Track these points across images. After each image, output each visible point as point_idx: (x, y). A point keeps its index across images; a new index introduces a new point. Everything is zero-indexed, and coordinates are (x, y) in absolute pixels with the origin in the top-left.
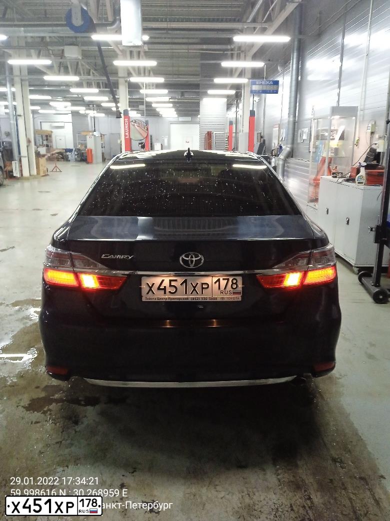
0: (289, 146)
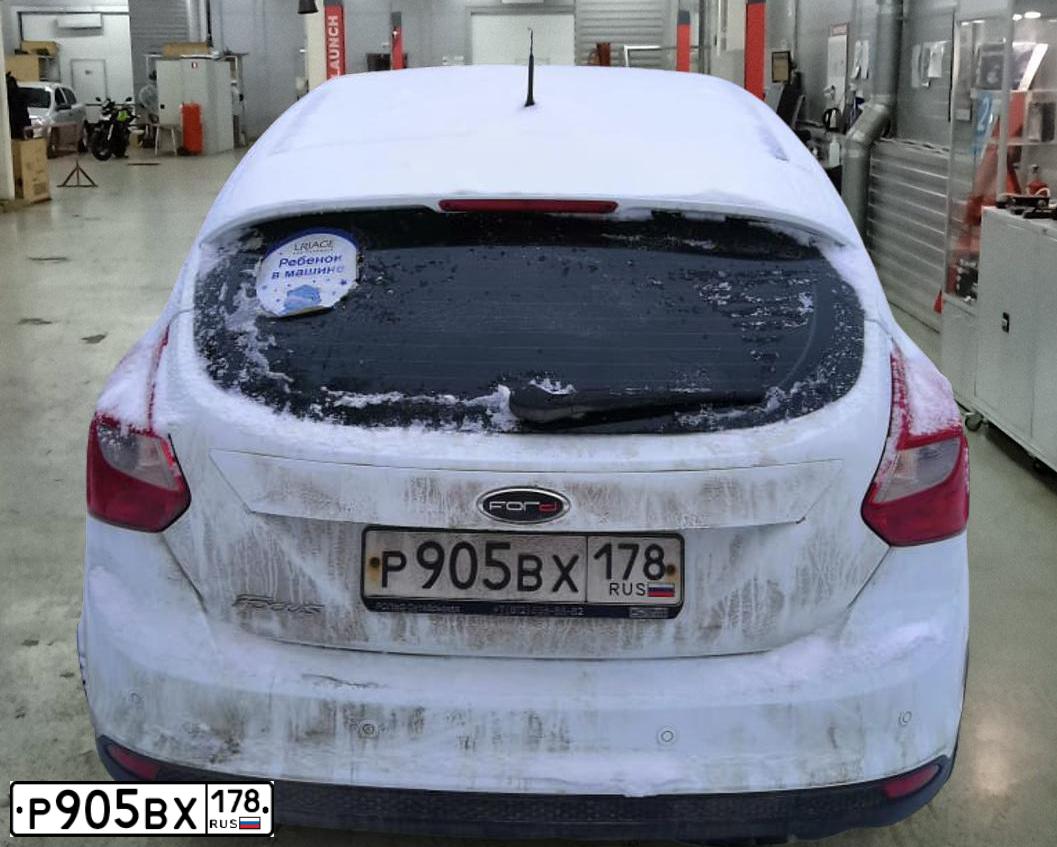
0: (884, 98)
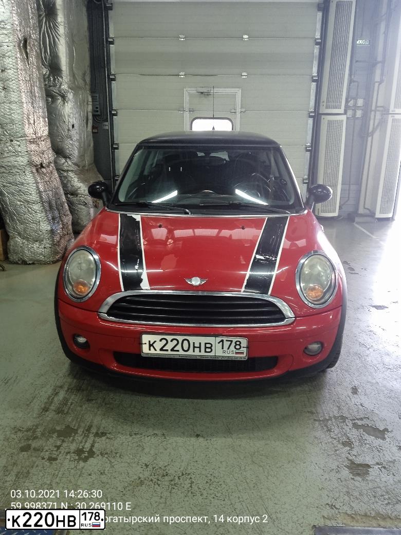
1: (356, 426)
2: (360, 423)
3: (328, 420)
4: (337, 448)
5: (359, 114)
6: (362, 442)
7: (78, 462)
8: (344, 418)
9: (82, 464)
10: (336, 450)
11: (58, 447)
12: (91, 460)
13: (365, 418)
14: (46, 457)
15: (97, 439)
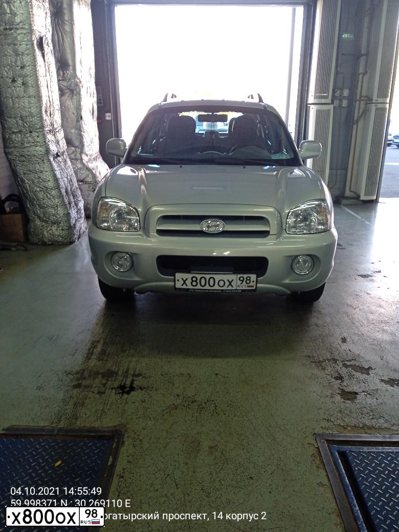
1: (345, 366)
2: (348, 363)
3: (322, 362)
4: (330, 382)
5: (345, 103)
6: (351, 376)
7: (122, 394)
8: (335, 361)
9: (126, 396)
10: (330, 383)
11: (104, 385)
12: (133, 393)
13: (353, 360)
14: (96, 392)
15: (135, 378)
